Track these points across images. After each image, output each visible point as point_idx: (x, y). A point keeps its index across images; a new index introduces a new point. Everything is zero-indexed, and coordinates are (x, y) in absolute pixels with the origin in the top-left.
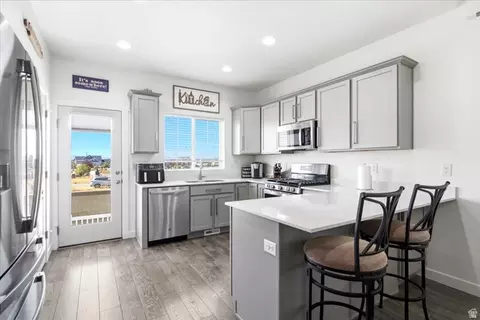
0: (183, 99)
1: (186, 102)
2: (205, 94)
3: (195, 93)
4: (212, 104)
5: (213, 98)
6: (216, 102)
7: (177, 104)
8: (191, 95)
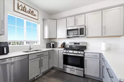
0: (20, 8)
1: (22, 10)
2: (32, 10)
3: (26, 7)
4: (35, 15)
5: (35, 12)
6: (37, 14)
7: (16, 9)
8: (25, 7)
